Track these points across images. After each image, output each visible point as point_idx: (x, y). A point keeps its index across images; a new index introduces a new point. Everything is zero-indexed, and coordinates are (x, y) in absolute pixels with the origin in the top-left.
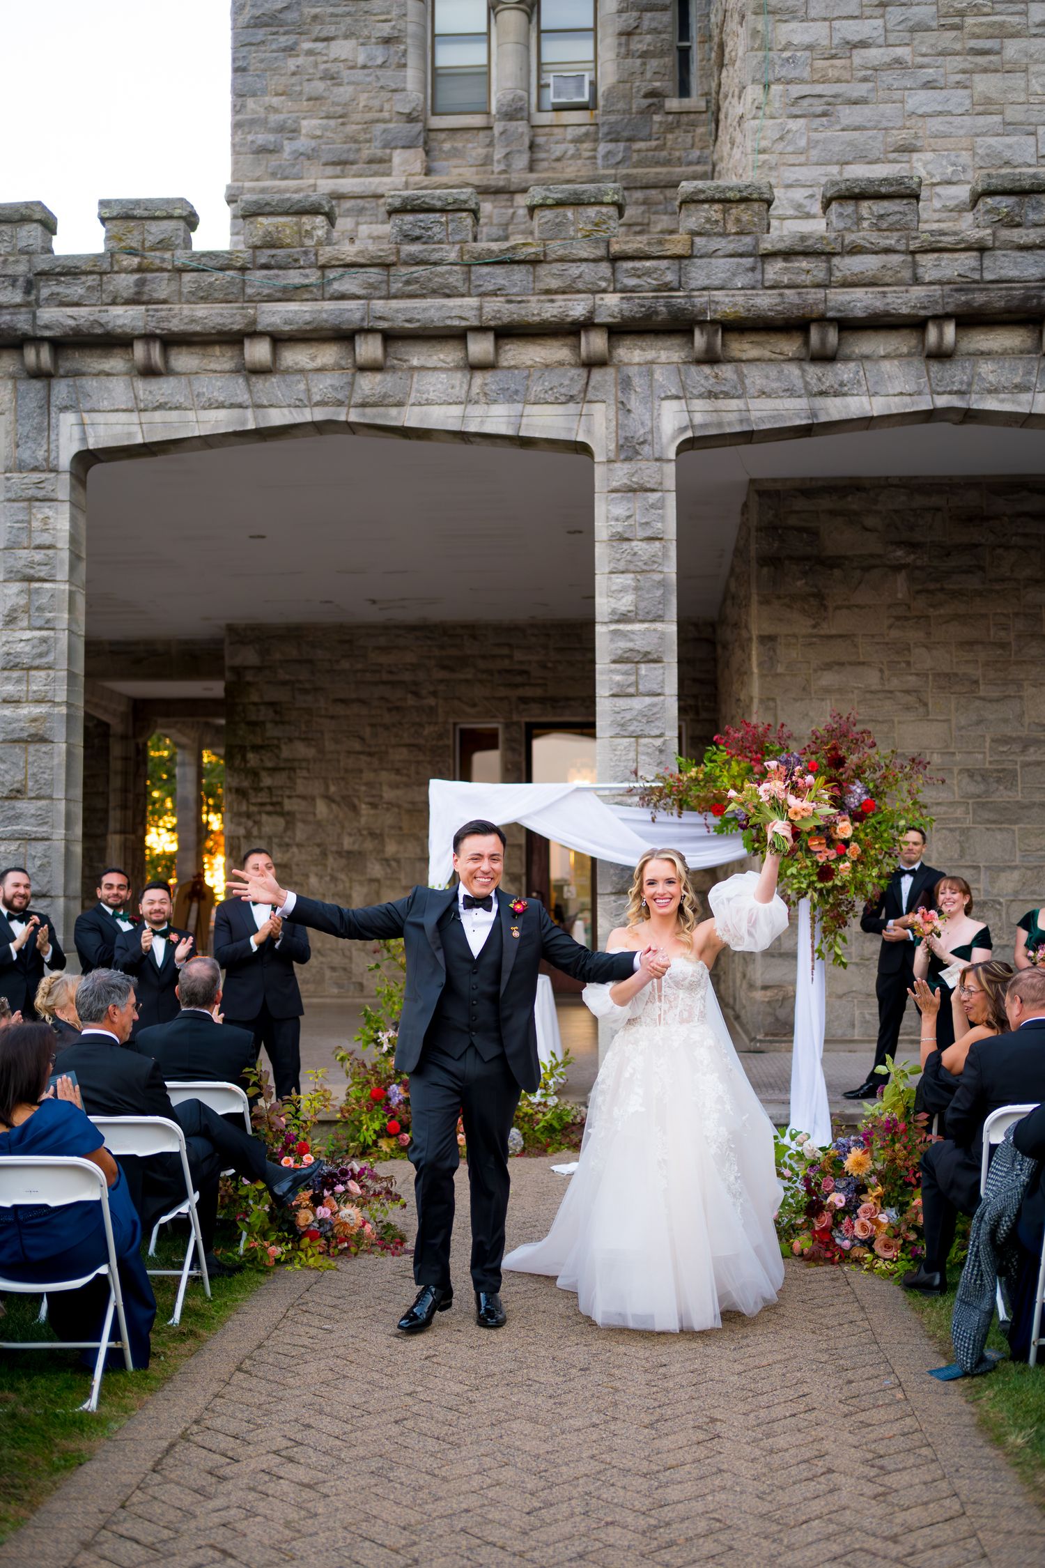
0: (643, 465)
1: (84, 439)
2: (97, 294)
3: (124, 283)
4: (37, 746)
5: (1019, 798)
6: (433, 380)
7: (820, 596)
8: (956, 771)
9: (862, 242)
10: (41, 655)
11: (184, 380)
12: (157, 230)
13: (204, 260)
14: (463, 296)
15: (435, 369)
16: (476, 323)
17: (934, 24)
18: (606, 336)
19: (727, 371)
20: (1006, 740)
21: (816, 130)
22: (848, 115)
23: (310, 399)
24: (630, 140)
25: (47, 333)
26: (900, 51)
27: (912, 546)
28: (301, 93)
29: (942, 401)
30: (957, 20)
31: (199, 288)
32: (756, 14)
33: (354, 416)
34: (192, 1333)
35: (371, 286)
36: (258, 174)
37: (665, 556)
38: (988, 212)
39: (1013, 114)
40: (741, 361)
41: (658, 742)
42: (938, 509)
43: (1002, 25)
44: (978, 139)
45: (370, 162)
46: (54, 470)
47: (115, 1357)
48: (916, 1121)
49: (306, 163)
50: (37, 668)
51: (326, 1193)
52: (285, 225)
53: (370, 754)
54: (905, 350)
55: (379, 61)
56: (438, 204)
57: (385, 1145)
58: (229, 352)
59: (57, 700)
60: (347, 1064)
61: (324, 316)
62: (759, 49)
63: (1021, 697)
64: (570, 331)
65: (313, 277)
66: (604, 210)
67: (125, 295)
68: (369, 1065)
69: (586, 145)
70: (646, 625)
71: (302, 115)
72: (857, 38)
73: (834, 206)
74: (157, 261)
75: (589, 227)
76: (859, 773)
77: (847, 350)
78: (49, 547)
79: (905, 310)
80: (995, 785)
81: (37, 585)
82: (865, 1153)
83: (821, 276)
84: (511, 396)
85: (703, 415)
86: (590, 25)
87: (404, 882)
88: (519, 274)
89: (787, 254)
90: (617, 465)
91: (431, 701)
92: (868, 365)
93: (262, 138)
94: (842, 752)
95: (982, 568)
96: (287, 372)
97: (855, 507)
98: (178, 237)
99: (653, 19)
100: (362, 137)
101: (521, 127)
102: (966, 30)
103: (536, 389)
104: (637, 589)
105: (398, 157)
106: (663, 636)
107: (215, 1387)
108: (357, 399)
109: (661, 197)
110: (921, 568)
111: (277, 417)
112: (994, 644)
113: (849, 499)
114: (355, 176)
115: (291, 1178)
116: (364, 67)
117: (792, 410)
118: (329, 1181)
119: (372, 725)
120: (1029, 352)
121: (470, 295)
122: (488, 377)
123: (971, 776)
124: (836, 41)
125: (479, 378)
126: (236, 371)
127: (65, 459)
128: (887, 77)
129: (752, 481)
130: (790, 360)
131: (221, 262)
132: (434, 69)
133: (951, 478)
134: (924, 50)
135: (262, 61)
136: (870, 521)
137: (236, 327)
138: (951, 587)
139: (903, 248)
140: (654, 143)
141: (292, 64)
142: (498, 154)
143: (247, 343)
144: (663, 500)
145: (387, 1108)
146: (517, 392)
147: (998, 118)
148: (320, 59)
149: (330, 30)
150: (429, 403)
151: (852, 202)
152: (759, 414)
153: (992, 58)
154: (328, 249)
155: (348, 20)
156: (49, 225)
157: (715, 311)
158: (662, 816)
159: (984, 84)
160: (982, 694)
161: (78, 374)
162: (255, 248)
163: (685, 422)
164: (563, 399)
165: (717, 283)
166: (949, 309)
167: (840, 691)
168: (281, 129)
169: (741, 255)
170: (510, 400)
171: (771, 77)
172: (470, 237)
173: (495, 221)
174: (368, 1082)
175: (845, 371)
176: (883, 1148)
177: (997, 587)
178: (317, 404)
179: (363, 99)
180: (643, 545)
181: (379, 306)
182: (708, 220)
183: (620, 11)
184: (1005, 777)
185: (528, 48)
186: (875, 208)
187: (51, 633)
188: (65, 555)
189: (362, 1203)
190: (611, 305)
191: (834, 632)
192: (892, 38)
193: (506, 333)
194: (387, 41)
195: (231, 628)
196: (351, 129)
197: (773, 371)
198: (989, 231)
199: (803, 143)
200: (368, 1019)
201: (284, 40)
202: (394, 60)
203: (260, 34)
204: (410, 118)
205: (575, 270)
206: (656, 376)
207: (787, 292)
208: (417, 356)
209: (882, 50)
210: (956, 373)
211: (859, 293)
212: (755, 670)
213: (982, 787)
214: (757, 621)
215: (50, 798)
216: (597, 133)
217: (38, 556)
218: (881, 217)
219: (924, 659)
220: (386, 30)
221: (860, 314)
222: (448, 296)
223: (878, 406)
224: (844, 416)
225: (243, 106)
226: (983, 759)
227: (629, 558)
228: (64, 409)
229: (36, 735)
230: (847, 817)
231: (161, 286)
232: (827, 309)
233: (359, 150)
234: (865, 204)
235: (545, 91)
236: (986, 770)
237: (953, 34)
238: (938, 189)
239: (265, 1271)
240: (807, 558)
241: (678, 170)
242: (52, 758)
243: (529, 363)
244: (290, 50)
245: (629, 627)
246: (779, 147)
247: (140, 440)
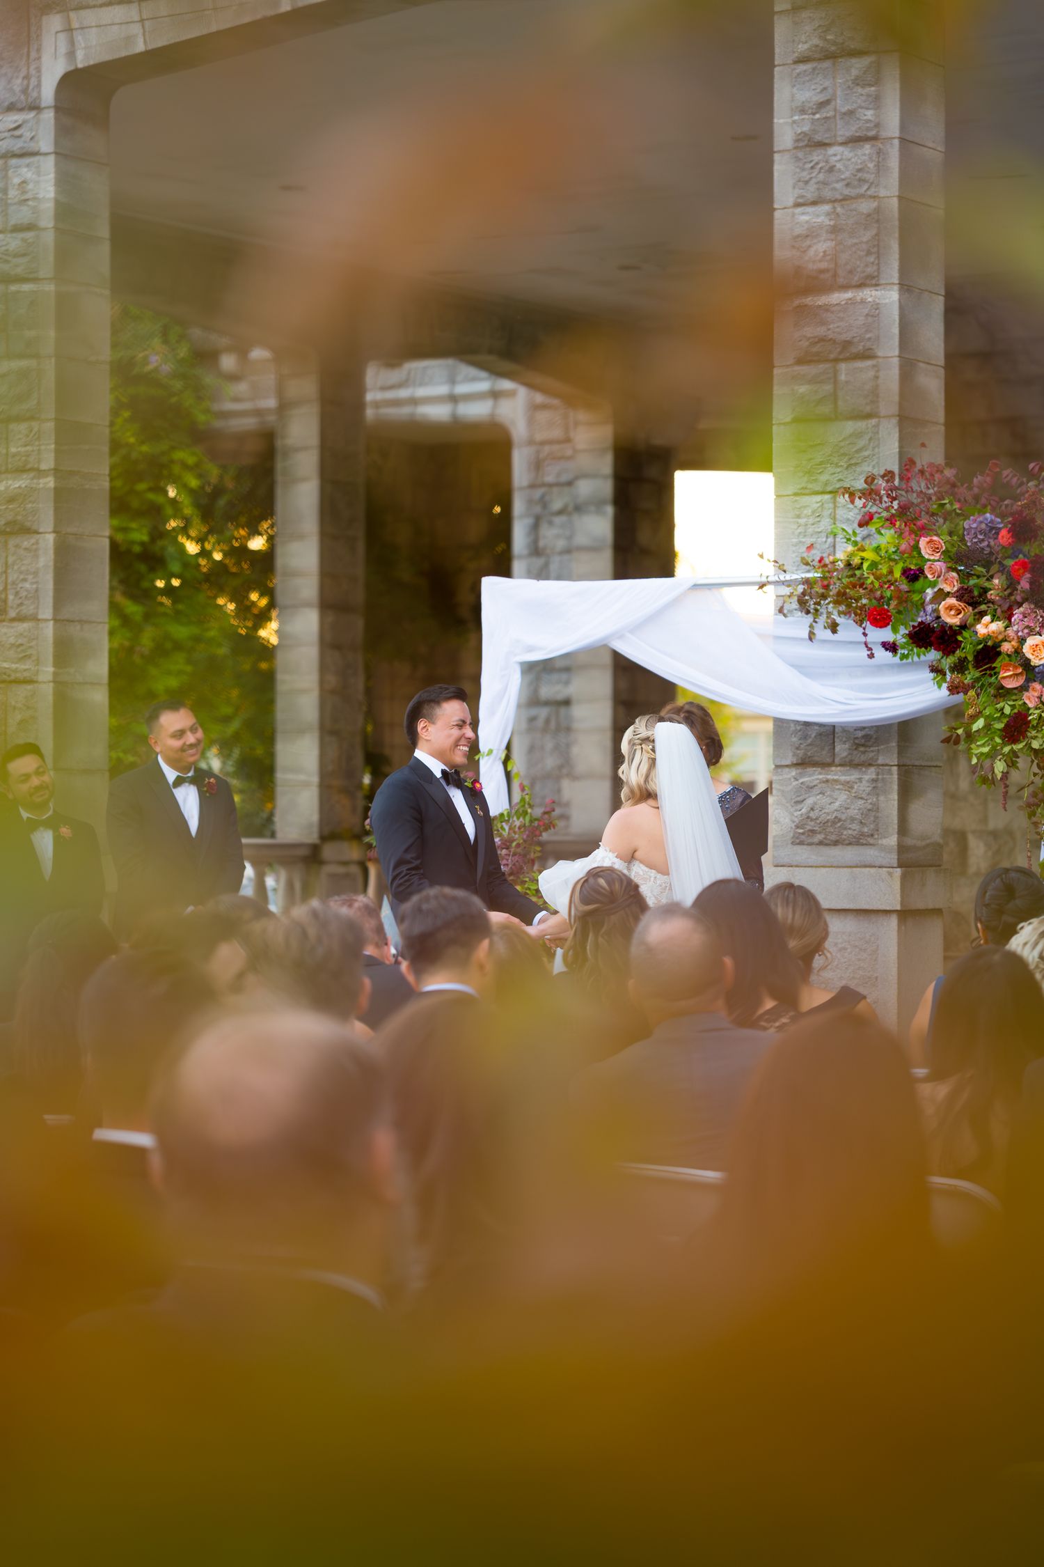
4: (18, 539)
37: (880, 168)
46: (35, 107)
50: (18, 419)
59: (43, 467)
70: (850, 294)
78: (29, 228)
81: (13, 288)
90: (805, 14)
104: (835, 230)
106: (874, 312)
127: (48, 87)
180: (845, 152)
187: (32, 363)
188: (48, 239)
215: (34, 618)
217: (15, 243)
227: (821, 177)
228: (47, 8)
229: (14, 522)
242: (36, 557)
245: (824, 299)
247: (140, 47)
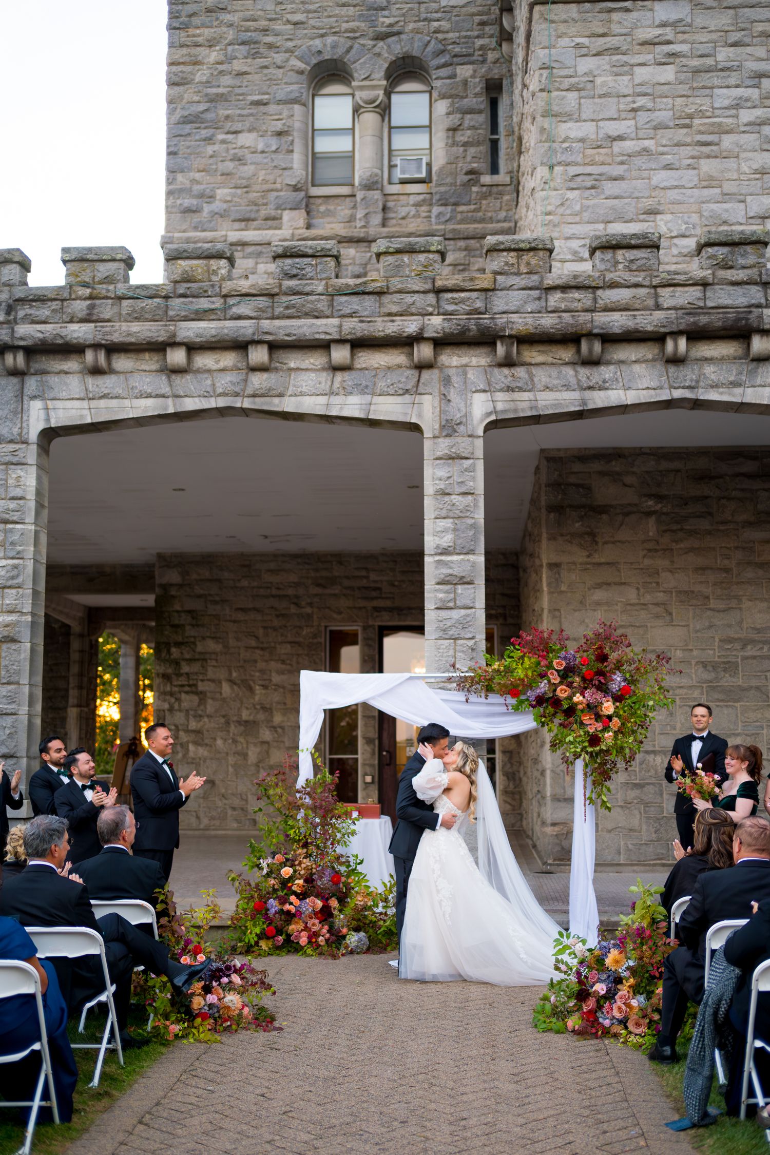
0: (459, 440)
1: (48, 420)
2: (59, 315)
3: (79, 307)
4: (9, 645)
5: (740, 683)
6: (305, 378)
7: (593, 535)
8: (693, 663)
9: (619, 280)
10: (13, 578)
11: (122, 377)
12: (104, 270)
13: (138, 291)
14: (328, 317)
15: (307, 370)
16: (337, 337)
17: (671, 124)
18: (432, 346)
19: (520, 372)
20: (730, 640)
21: (587, 198)
22: (610, 188)
23: (214, 391)
24: (456, 204)
25: (22, 343)
26: (646, 143)
27: (659, 498)
28: (216, 170)
29: (678, 394)
30: (687, 121)
31: (134, 311)
32: (543, 116)
33: (247, 404)
34: (107, 1094)
35: (260, 310)
36: (184, 227)
37: (476, 506)
38: (709, 258)
39: (728, 187)
40: (531, 364)
41: (471, 643)
42: (678, 471)
43: (720, 125)
44: (704, 205)
45: (266, 219)
46: (25, 442)
47: (45, 1115)
48: (658, 928)
49: (220, 220)
50: (10, 587)
51: (214, 984)
52: (197, 266)
53: (262, 649)
54: (650, 356)
55: (274, 148)
56: (310, 252)
57: (264, 945)
58: (156, 357)
59: (24, 611)
60: (237, 884)
61: (226, 331)
62: (546, 141)
63: (740, 609)
64: (406, 342)
65: (218, 303)
66: (431, 256)
67: (80, 316)
68: (253, 884)
69: (424, 208)
70: (462, 557)
71: (217, 186)
72: (616, 134)
73: (598, 253)
74: (104, 292)
75: (420, 268)
76: (619, 666)
77: (607, 357)
78: (20, 499)
79: (650, 328)
80: (722, 673)
81: (11, 526)
82: (621, 953)
83: (589, 303)
84: (363, 390)
85: (504, 404)
86: (427, 123)
87: (287, 744)
88: (369, 302)
89: (564, 288)
90: (440, 440)
91: (308, 610)
92: (623, 368)
93: (187, 202)
94: (607, 650)
95: (710, 514)
96: (198, 371)
97: (617, 469)
98: (119, 274)
99: (471, 120)
100: (261, 201)
101: (377, 195)
102: (694, 128)
103: (381, 385)
104: (455, 530)
105: (287, 215)
106: (474, 565)
107: (121, 1137)
108: (249, 391)
109: (478, 245)
110: (666, 514)
111: (190, 404)
112: (721, 569)
113: (614, 463)
114: (255, 229)
115: (187, 972)
116: (263, 152)
117: (569, 400)
118: (216, 975)
119: (265, 628)
120: (740, 359)
121: (333, 317)
122: (346, 375)
123: (705, 667)
124: (601, 136)
125: (339, 377)
126: (161, 371)
127: (33, 435)
128: (638, 161)
129: (542, 451)
130: (567, 364)
131: (151, 292)
132: (314, 153)
133: (687, 448)
134: (664, 142)
135: (188, 147)
136: (629, 480)
137: (161, 339)
138: (688, 527)
139: (647, 283)
140: (472, 207)
141: (210, 150)
142: (360, 214)
143: (169, 350)
144: (474, 465)
145: (266, 917)
146: (367, 387)
147: (718, 191)
148: (230, 146)
149: (238, 126)
150: (302, 394)
151: (611, 251)
152: (544, 403)
153: (713, 148)
154: (229, 283)
155: (251, 119)
156: (25, 265)
157: (512, 329)
158: (473, 698)
159: (708, 167)
160: (712, 606)
161: (44, 372)
162: (176, 282)
163: (491, 409)
164: (401, 392)
165: (513, 309)
166: (682, 327)
167: (608, 604)
168: (201, 196)
169: (530, 289)
170: (363, 392)
171: (554, 161)
172: (333, 275)
173: (357, 262)
174: (252, 897)
175: (606, 372)
176: (634, 949)
177: (722, 528)
178: (220, 395)
179: (262, 175)
180: (460, 498)
181: (266, 324)
182: (507, 264)
183: (448, 114)
184: (730, 667)
185: (382, 139)
186: (627, 255)
187: (21, 561)
188: (32, 505)
189: (242, 991)
190: (436, 324)
191: (603, 560)
192: (641, 134)
193: (359, 344)
194: (279, 134)
195: (160, 556)
196: (252, 196)
197: (554, 371)
198: (710, 272)
199: (577, 208)
200: (253, 849)
201: (204, 133)
202: (285, 147)
203: (187, 128)
204: (296, 188)
205: (409, 299)
206: (469, 376)
207: (564, 315)
208: (294, 360)
209: (634, 142)
210: (688, 374)
211: (616, 316)
212: (545, 589)
213: (713, 675)
214: (546, 553)
215: (18, 683)
216: (431, 199)
217: (13, 505)
218: (632, 261)
219: (670, 581)
220: (279, 126)
221: (617, 331)
222: (317, 317)
223: (630, 397)
224: (606, 404)
225: (174, 179)
226: (713, 654)
227: (449, 507)
228: (34, 397)
229: (8, 637)
230: (610, 698)
231: (106, 310)
232: (594, 327)
233: (258, 211)
234: (620, 253)
235: (394, 170)
236: (716, 662)
237: (685, 131)
238: (676, 241)
239: (166, 1043)
240: (583, 506)
241: (490, 226)
242: (19, 654)
243: (376, 366)
244: (209, 140)
245: (449, 558)
246: (561, 210)
247: (89, 421)
